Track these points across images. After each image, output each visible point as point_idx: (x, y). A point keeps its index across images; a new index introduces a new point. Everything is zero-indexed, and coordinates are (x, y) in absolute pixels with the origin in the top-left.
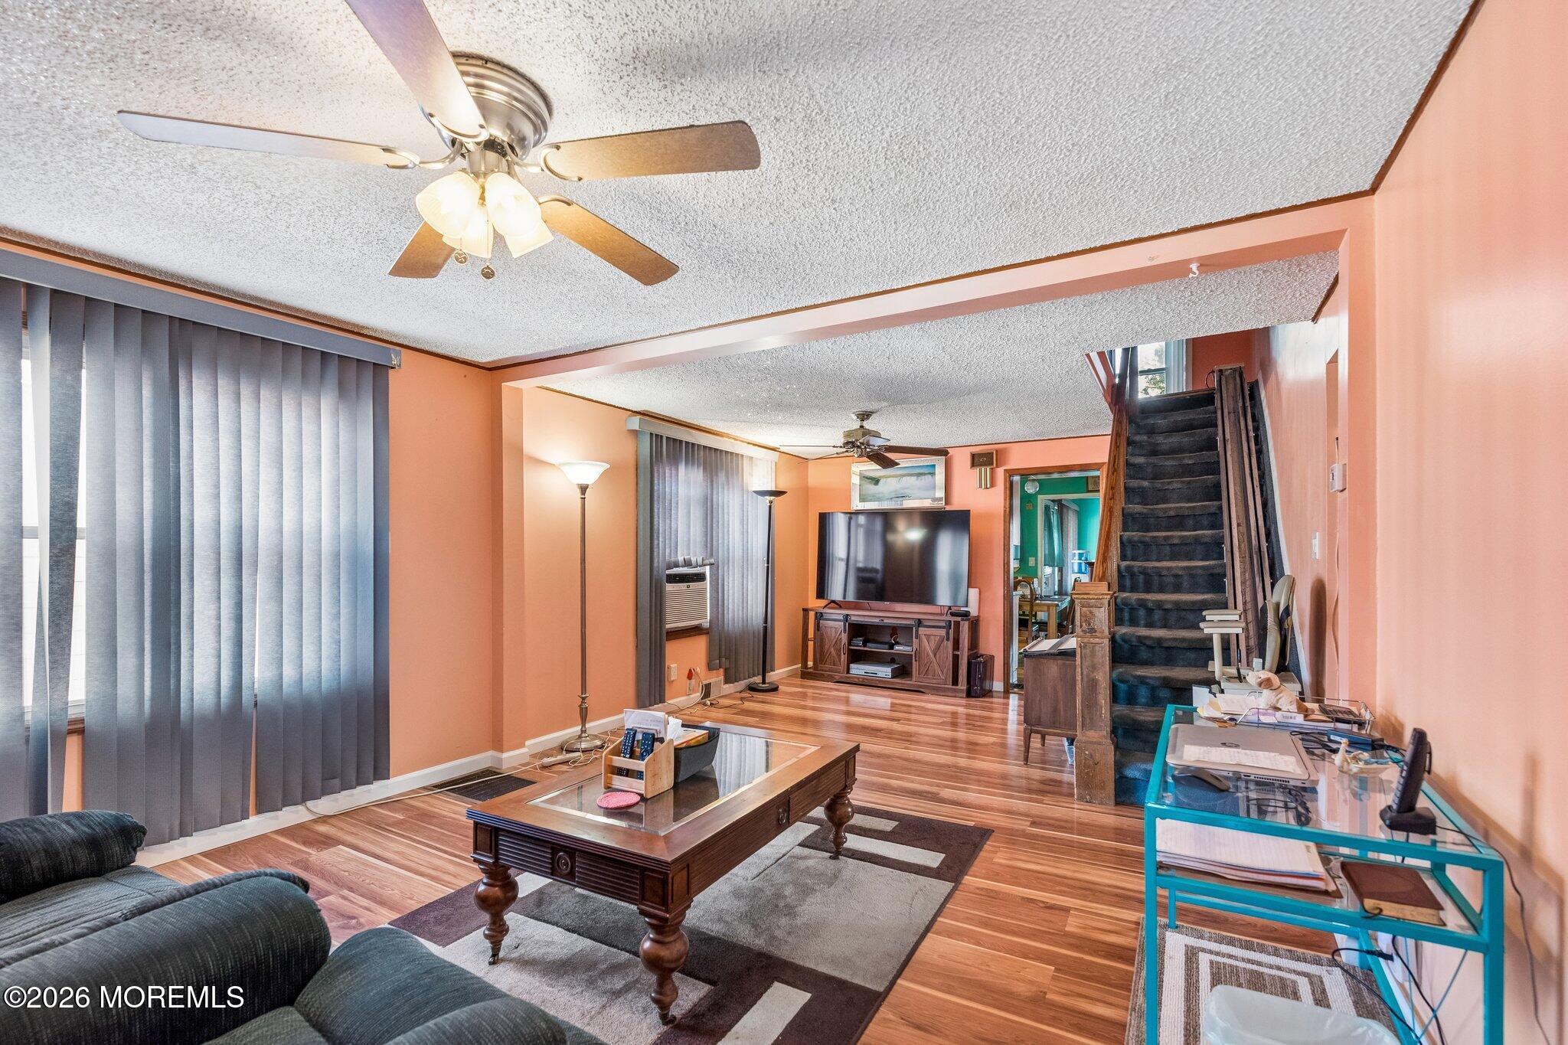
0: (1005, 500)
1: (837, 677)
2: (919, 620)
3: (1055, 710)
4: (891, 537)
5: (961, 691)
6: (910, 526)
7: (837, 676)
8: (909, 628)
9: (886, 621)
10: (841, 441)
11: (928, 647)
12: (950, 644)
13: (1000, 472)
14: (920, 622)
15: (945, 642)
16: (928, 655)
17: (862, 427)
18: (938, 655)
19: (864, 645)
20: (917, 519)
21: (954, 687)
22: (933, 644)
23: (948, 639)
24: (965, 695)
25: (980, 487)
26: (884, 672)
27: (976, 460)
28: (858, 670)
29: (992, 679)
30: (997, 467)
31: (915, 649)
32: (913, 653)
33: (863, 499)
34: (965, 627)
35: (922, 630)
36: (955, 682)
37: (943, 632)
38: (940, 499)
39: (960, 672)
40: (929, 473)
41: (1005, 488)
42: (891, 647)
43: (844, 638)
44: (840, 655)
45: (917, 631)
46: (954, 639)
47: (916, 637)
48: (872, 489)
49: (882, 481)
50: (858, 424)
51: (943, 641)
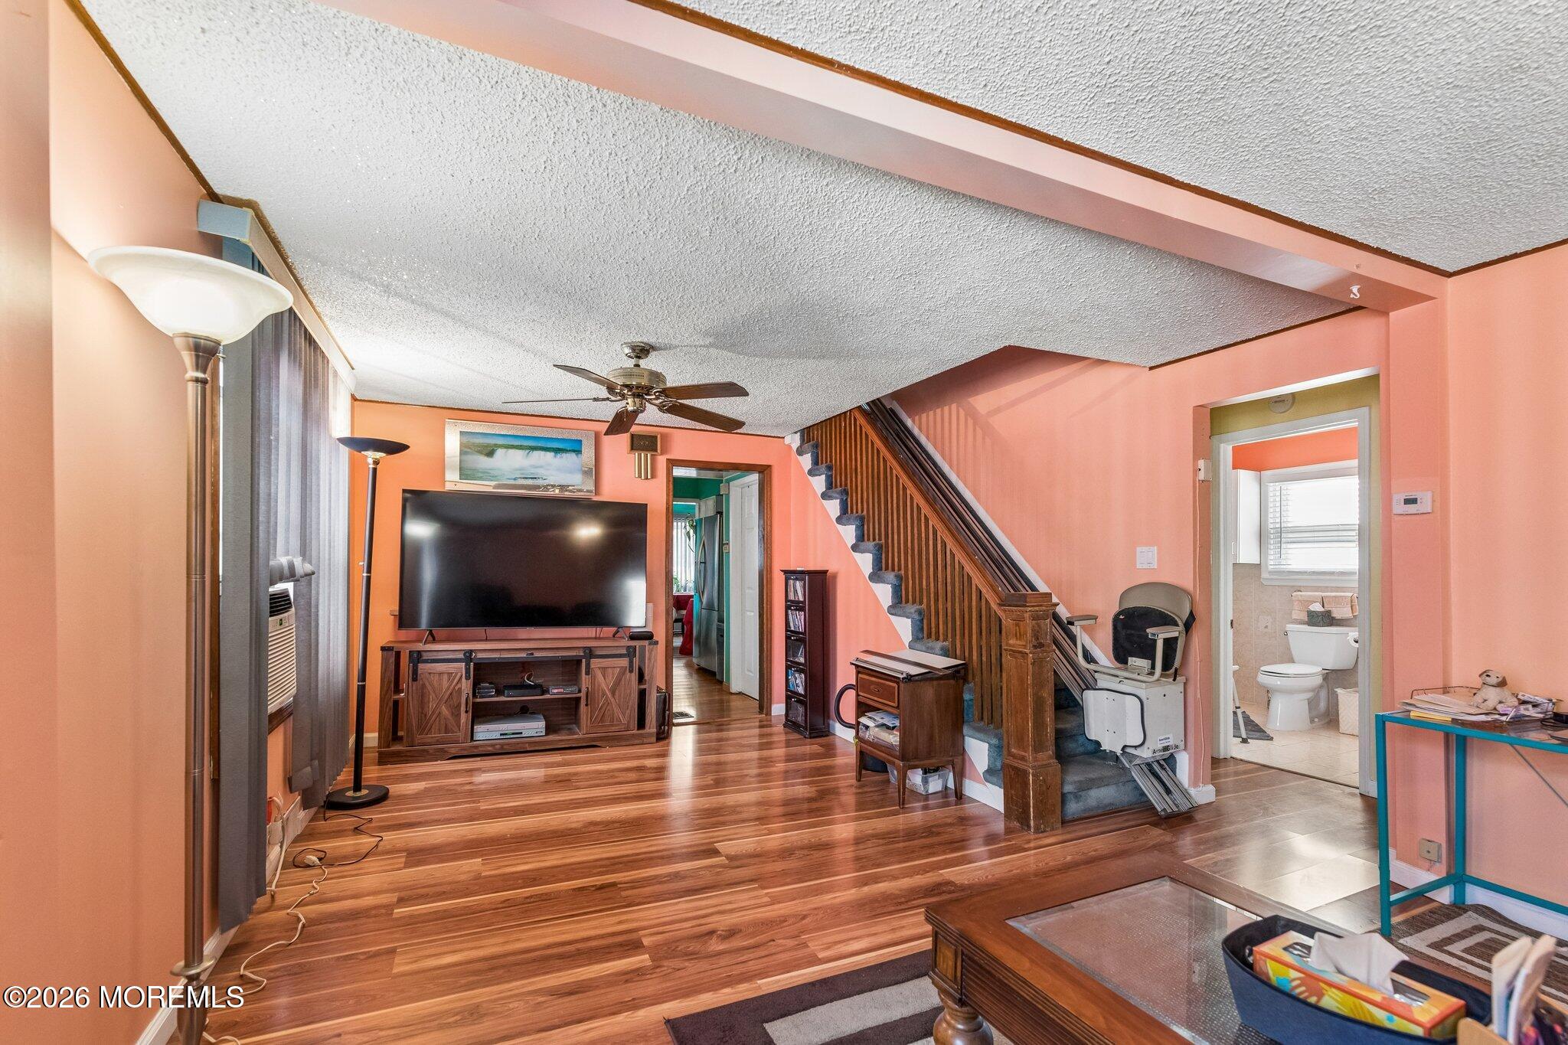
1: (453, 751)
2: (590, 649)
3: (931, 738)
5: (650, 735)
7: (454, 749)
8: (574, 662)
9: (537, 654)
11: (604, 683)
12: (633, 677)
14: (591, 652)
15: (628, 674)
16: (604, 694)
17: (637, 366)
18: (617, 693)
19: (498, 694)
21: (640, 732)
22: (611, 679)
23: (631, 671)
25: (640, 476)
26: (534, 727)
27: (637, 441)
28: (488, 732)
30: (659, 454)
31: (584, 690)
32: (583, 695)
34: (653, 652)
35: (595, 663)
36: (642, 725)
37: (624, 662)
39: (648, 711)
40: (574, 451)
41: (667, 482)
42: (542, 691)
43: (466, 686)
44: (459, 715)
45: (588, 664)
46: (639, 669)
47: (587, 673)
48: (483, 462)
49: (500, 452)
50: (631, 363)
51: (624, 673)
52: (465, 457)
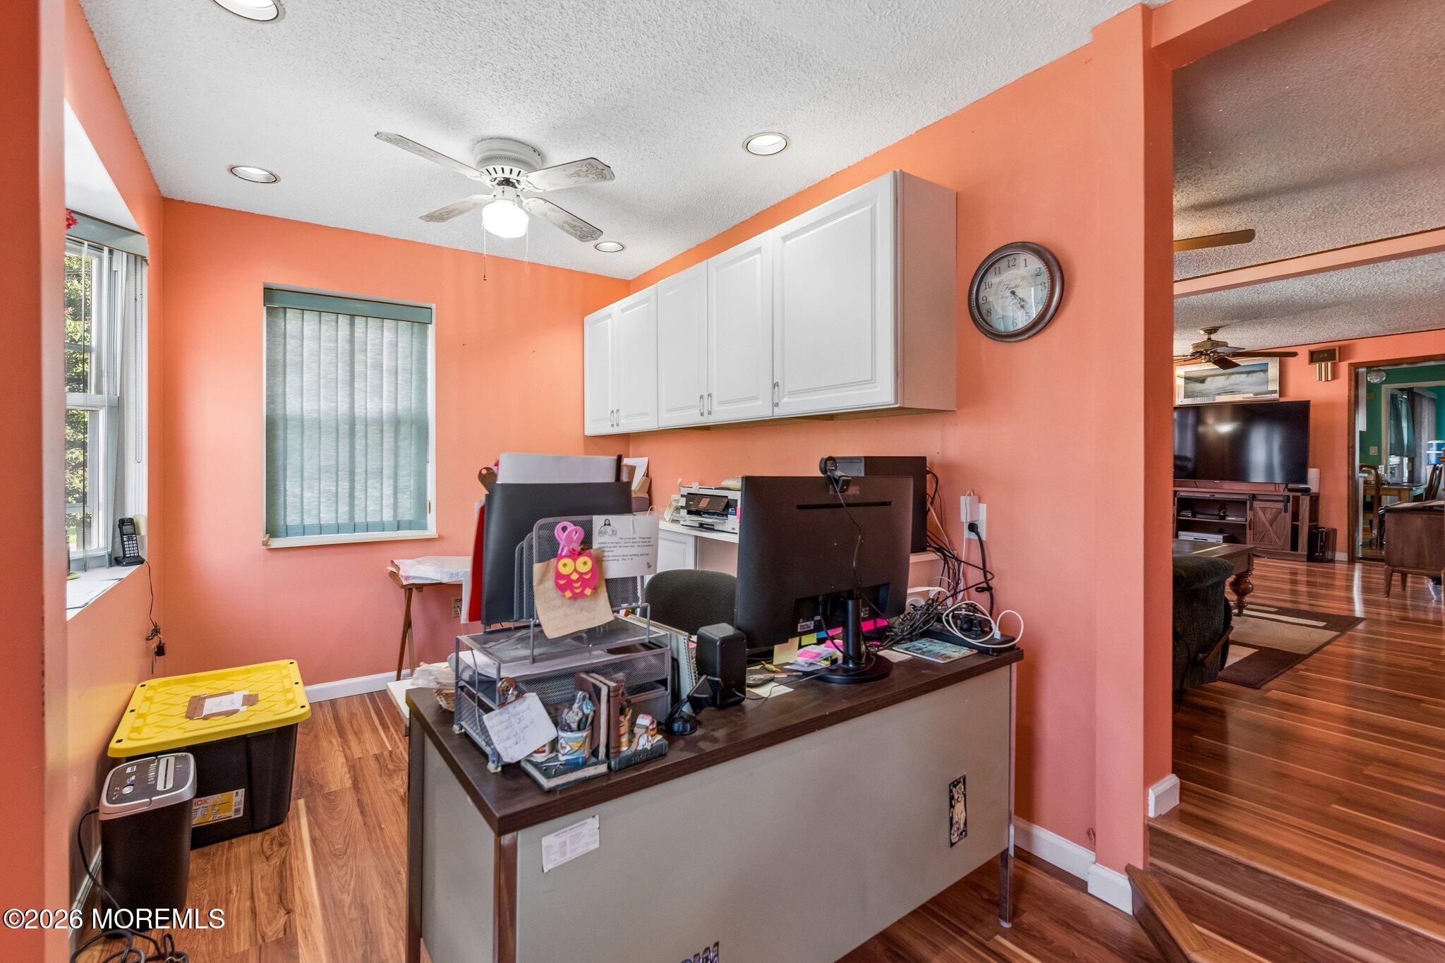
0: (1350, 390)
2: (1254, 495)
3: (1419, 555)
4: (1201, 429)
5: (1302, 556)
6: (1220, 419)
8: (1243, 503)
9: (1217, 496)
10: (1191, 351)
11: (1264, 518)
12: (1289, 516)
13: (1344, 367)
14: (1254, 497)
15: (1283, 514)
16: (1264, 524)
17: (1209, 339)
18: (1275, 525)
19: (1194, 516)
20: (1228, 412)
21: (1293, 552)
22: (1269, 516)
23: (1286, 511)
24: (1305, 559)
25: (1320, 379)
26: (1215, 538)
27: (1315, 356)
28: (1187, 536)
29: (1334, 550)
30: (1340, 361)
31: (1248, 520)
32: (1247, 523)
33: (1186, 396)
34: (1305, 502)
35: (1256, 504)
36: (1294, 546)
37: (1281, 506)
38: (1274, 392)
39: (1300, 540)
40: (1262, 371)
41: (1350, 380)
42: (1223, 518)
43: (1172, 509)
45: (1251, 505)
46: (1293, 512)
47: (1251, 509)
48: (1198, 387)
49: (1209, 380)
50: (1206, 337)
51: (1280, 513)
52: (1187, 385)
